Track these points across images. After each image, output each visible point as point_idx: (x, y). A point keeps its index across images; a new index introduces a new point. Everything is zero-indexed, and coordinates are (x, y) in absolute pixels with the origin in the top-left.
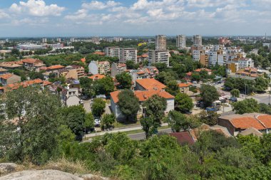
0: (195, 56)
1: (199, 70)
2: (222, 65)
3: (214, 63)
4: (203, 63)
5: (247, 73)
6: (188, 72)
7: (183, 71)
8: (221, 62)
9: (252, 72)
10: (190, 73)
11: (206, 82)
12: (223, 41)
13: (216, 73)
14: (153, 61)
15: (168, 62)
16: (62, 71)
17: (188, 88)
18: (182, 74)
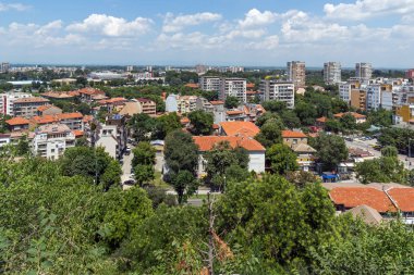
0: (344, 93)
1: (340, 115)
2: (389, 109)
3: (375, 106)
4: (356, 105)
6: (320, 117)
7: (311, 115)
8: (388, 104)
10: (323, 119)
11: (348, 134)
13: (373, 123)
14: (266, 98)
15: (292, 101)
16: (116, 104)
17: (305, 140)
18: (310, 120)
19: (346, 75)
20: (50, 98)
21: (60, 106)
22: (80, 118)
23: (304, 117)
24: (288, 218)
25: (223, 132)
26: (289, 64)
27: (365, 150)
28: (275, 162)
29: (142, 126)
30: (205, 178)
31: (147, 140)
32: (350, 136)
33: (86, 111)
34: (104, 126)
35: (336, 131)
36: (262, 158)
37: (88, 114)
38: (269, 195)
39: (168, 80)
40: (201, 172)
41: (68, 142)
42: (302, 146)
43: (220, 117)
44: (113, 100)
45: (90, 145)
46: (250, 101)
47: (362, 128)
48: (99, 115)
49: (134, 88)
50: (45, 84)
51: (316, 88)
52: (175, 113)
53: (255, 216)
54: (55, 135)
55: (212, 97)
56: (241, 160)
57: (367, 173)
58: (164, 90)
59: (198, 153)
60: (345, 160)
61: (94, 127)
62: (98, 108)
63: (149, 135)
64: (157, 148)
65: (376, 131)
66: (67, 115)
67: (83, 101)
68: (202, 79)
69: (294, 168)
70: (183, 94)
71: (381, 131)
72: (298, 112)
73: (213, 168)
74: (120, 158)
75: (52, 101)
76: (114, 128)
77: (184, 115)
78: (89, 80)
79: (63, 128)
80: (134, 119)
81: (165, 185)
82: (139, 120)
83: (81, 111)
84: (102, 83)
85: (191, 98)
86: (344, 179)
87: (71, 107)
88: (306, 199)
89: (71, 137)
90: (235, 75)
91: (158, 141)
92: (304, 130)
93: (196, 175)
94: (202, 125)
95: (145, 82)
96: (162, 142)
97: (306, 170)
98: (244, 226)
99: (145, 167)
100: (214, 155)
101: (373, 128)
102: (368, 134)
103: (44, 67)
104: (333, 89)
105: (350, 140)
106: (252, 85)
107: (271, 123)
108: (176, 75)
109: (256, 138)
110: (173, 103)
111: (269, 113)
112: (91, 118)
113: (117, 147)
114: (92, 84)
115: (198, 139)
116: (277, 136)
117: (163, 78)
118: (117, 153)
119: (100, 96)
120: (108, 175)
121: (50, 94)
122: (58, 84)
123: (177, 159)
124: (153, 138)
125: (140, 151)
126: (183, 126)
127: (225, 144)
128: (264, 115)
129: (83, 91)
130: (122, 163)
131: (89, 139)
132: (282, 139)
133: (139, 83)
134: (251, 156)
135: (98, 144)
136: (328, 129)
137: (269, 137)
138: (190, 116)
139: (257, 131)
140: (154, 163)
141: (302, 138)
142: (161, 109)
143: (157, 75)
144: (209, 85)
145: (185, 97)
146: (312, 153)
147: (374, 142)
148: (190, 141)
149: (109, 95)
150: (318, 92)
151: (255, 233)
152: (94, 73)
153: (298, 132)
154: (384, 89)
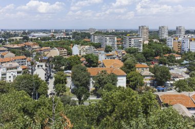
0: (169, 43)
1: (167, 55)
3: (186, 50)
4: (176, 50)
7: (151, 55)
8: (193, 49)
10: (158, 58)
11: (171, 65)
13: (185, 59)
14: (127, 46)
15: (141, 48)
16: (45, 50)
17: (148, 69)
18: (151, 58)
19: (171, 33)
20: (8, 48)
21: (14, 52)
22: (25, 59)
23: (148, 56)
24: (133, 111)
25: (103, 66)
26: (140, 27)
27: (180, 74)
28: (132, 81)
29: (59, 63)
30: (94, 91)
31: (62, 70)
32: (173, 67)
33: (28, 55)
34: (38, 63)
35: (165, 64)
36: (124, 79)
37: (30, 56)
38: (124, 99)
39: (73, 37)
40: (92, 88)
41: (18, 72)
42: (146, 72)
43: (102, 58)
44: (43, 48)
45: (30, 73)
46: (119, 48)
47: (179, 62)
48: (36, 57)
49: (55, 42)
50: (5, 40)
51: (155, 40)
52: (77, 55)
53: (116, 110)
54: (11, 69)
55: (98, 46)
56: (113, 81)
57: (181, 86)
58: (72, 42)
59: (90, 77)
60: (170, 80)
61: (32, 64)
62: (35, 53)
63: (63, 67)
64: (68, 74)
65: (187, 64)
66: (18, 57)
67: (27, 49)
68: (93, 36)
69: (142, 84)
70: (82, 45)
71: (189, 63)
72: (145, 54)
73: (98, 85)
74: (47, 80)
75: (9, 49)
76: (43, 64)
77: (83, 56)
78: (30, 37)
79: (15, 64)
80: (55, 59)
81: (72, 95)
82: (58, 60)
83: (26, 55)
84: (37, 39)
85: (86, 47)
86: (169, 90)
87: (20, 53)
88: (143, 100)
89: (20, 69)
90: (111, 34)
91: (68, 71)
92: (147, 64)
93: (89, 89)
94: (92, 62)
95: (61, 38)
96: (70, 72)
97: (148, 85)
98: (110, 115)
99: (61, 85)
100: (98, 78)
101: (185, 62)
102: (182, 65)
103: (5, 31)
104: (163, 41)
105: (173, 69)
106: (119, 39)
107: (130, 60)
108: (78, 34)
109: (121, 69)
110: (76, 50)
111: (129, 54)
112: (31, 58)
113: (46, 74)
114: (32, 40)
115: (90, 70)
116: (133, 67)
117: (71, 36)
118: (45, 78)
119: (36, 47)
120: (40, 90)
121: (8, 46)
122: (13, 40)
123: (78, 80)
124: (66, 69)
125: (58, 76)
126: (82, 62)
127: (104, 72)
128: (126, 56)
129: (27, 43)
130: (48, 83)
131: (30, 71)
132: (135, 69)
133: (58, 39)
134: (118, 78)
135: (35, 73)
136: (161, 63)
137: (128, 68)
138: (85, 57)
139: (122, 64)
140: (66, 83)
141: (146, 68)
142: (70, 53)
143: (68, 35)
144: (96, 39)
145: (83, 46)
146: (152, 76)
147: (185, 70)
148: (85, 71)
149: (41, 46)
150: (156, 42)
151: (116, 119)
152: (32, 34)
153: (145, 64)
154: (191, 40)
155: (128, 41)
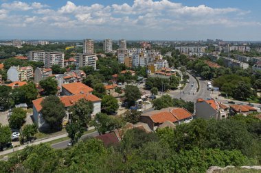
0: (121, 59)
1: (124, 72)
2: (143, 66)
3: (137, 65)
4: (127, 65)
5: (163, 73)
6: (114, 74)
7: (109, 74)
8: (143, 64)
9: (167, 72)
10: (116, 75)
11: (130, 82)
12: (144, 45)
13: (138, 74)
14: (80, 65)
15: (95, 66)
18: (109, 77)
23: (107, 76)
68: (31, 53)
85: (28, 68)
102: (138, 82)
155: (82, 59)
